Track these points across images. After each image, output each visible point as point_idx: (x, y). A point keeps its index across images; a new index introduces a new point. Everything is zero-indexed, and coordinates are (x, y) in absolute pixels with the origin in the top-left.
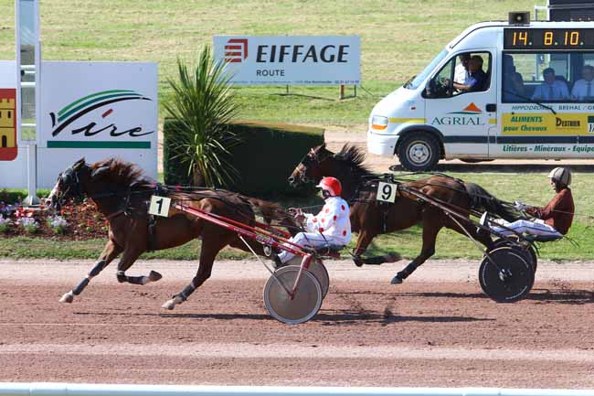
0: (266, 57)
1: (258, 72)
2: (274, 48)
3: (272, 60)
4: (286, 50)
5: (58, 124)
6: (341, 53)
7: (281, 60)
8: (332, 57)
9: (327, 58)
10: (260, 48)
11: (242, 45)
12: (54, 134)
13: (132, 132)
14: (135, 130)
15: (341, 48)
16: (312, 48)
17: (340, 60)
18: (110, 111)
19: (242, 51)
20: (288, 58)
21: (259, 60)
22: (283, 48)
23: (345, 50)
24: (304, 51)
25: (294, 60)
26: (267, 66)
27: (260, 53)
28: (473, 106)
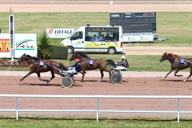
0: (57, 33)
1: (55, 36)
2: (58, 31)
3: (58, 33)
4: (61, 31)
6: (71, 32)
7: (60, 33)
8: (69, 33)
9: (68, 33)
10: (56, 31)
11: (52, 30)
12: (17, 47)
13: (31, 47)
14: (32, 46)
16: (65, 31)
18: (27, 43)
19: (52, 31)
20: (61, 33)
21: (55, 33)
22: (60, 31)
23: (72, 31)
24: (64, 31)
25: (62, 33)
26: (57, 34)
27: (56, 32)
28: (79, 42)
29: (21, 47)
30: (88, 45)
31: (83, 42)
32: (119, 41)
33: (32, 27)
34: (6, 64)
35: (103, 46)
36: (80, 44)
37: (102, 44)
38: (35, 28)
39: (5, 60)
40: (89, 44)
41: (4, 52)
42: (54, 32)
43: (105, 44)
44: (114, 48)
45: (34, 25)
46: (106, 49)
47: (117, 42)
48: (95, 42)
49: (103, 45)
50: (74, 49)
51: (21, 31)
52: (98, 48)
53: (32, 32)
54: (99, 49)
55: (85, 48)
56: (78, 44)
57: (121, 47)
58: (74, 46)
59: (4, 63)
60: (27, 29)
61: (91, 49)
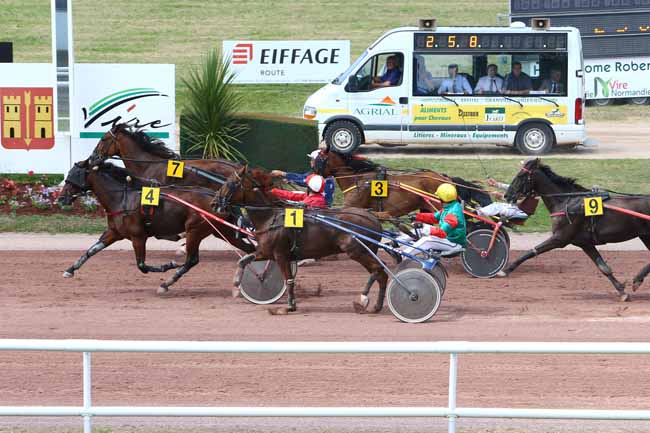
0: (269, 59)
1: (262, 73)
2: (275, 51)
3: (274, 62)
4: (286, 53)
5: (89, 118)
6: (333, 56)
7: (282, 62)
8: (326, 60)
9: (321, 60)
10: (264, 51)
11: (248, 49)
12: (86, 126)
13: (153, 124)
14: (155, 122)
15: (333, 51)
16: (308, 51)
17: (332, 62)
18: (133, 107)
19: (248, 54)
20: (287, 60)
21: (262, 62)
22: (283, 51)
23: (336, 53)
24: (301, 54)
25: (293, 62)
26: (270, 66)
27: (263, 56)
28: (388, 99)
29: (103, 125)
30: (427, 115)
31: (403, 101)
32: (566, 95)
33: (155, 33)
34: (39, 201)
35: (495, 119)
36: (389, 108)
37: (489, 110)
38: (172, 38)
39: (32, 185)
40: (431, 110)
41: (28, 148)
42: (257, 55)
43: (502, 110)
44: (543, 125)
45: (165, 27)
46: (508, 128)
47: (560, 100)
48: (458, 100)
49: (495, 115)
50: (365, 132)
51: (105, 50)
52: (472, 128)
53: (156, 55)
54: (477, 132)
55: (412, 128)
56: (383, 108)
57: (577, 123)
58: (365, 120)
59: (28, 200)
60: (132, 43)
61: (439, 133)
